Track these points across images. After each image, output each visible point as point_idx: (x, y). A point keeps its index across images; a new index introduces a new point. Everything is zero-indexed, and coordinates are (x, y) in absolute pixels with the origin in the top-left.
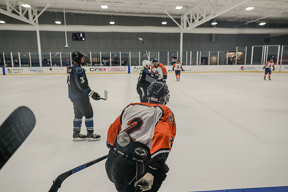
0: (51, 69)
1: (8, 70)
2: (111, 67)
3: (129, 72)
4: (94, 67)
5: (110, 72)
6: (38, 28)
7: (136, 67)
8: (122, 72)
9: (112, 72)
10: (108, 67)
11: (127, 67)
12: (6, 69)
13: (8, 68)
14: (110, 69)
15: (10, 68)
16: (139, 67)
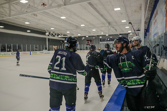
2: (22, 52)
3: (30, 55)
4: (14, 52)
5: (22, 55)
8: (28, 54)
9: (23, 55)
10: (21, 52)
11: (29, 52)
14: (22, 53)
16: (34, 52)
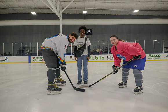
0: (71, 57)
1: (33, 58)
4: (111, 55)
6: (61, 22)
7: (151, 54)
12: (32, 57)
13: (34, 56)
15: (35, 57)
16: (153, 54)
